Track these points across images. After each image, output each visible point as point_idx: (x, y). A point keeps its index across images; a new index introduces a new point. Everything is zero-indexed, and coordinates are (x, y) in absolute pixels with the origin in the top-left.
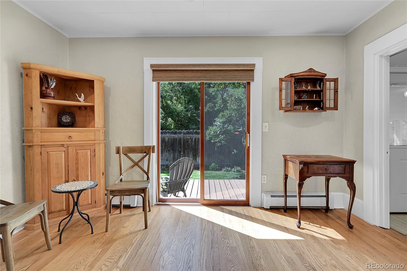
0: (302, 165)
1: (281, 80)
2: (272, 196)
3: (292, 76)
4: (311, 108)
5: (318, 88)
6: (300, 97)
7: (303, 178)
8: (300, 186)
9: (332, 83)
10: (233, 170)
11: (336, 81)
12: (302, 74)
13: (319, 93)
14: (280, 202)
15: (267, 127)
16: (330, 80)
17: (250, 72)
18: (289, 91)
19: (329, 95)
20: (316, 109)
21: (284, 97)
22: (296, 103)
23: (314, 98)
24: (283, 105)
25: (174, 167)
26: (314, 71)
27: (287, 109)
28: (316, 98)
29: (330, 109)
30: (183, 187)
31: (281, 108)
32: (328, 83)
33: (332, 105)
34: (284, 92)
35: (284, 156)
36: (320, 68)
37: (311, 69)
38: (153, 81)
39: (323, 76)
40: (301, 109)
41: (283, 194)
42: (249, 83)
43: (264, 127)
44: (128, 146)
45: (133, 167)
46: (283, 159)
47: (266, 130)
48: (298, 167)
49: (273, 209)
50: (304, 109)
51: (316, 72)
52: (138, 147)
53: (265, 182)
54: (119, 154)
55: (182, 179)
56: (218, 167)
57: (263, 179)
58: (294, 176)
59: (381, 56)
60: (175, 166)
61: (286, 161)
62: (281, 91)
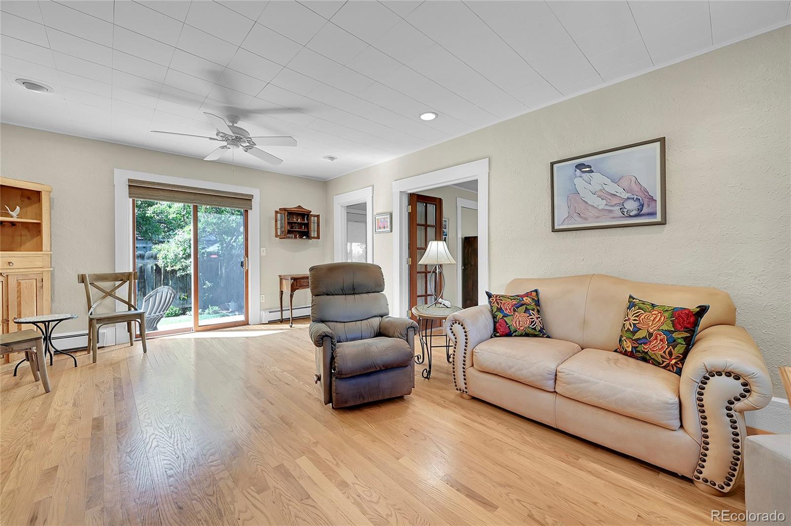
0: (293, 281)
1: (277, 212)
2: (270, 312)
3: (285, 210)
4: (301, 237)
5: (306, 221)
6: (292, 227)
7: (293, 289)
8: (292, 296)
9: (316, 218)
10: (207, 311)
11: (318, 216)
12: (293, 209)
13: (307, 225)
14: (277, 316)
15: (265, 251)
16: (315, 216)
17: (248, 201)
18: (283, 222)
19: (313, 227)
20: (305, 237)
21: (279, 226)
22: (289, 232)
23: (303, 229)
24: (279, 234)
25: (149, 298)
26: (302, 208)
27: (282, 237)
28: (304, 229)
29: (314, 238)
30: (155, 325)
31: (277, 236)
32: (312, 218)
33: (316, 236)
34: (279, 222)
35: (280, 276)
36: (306, 207)
37: (299, 206)
38: (130, 197)
39: (308, 212)
40: (293, 236)
41: (280, 309)
42: (246, 211)
43: (262, 251)
44: (95, 273)
45: (104, 297)
46: (279, 279)
47: (263, 254)
48: (290, 282)
49: (270, 322)
50: (295, 237)
51: (304, 209)
52: (110, 274)
53: (264, 301)
54: (83, 282)
55: (152, 314)
56: (179, 310)
57: (261, 298)
58: (287, 290)
59: (342, 206)
60: (151, 297)
61: (281, 279)
62: (276, 221)
